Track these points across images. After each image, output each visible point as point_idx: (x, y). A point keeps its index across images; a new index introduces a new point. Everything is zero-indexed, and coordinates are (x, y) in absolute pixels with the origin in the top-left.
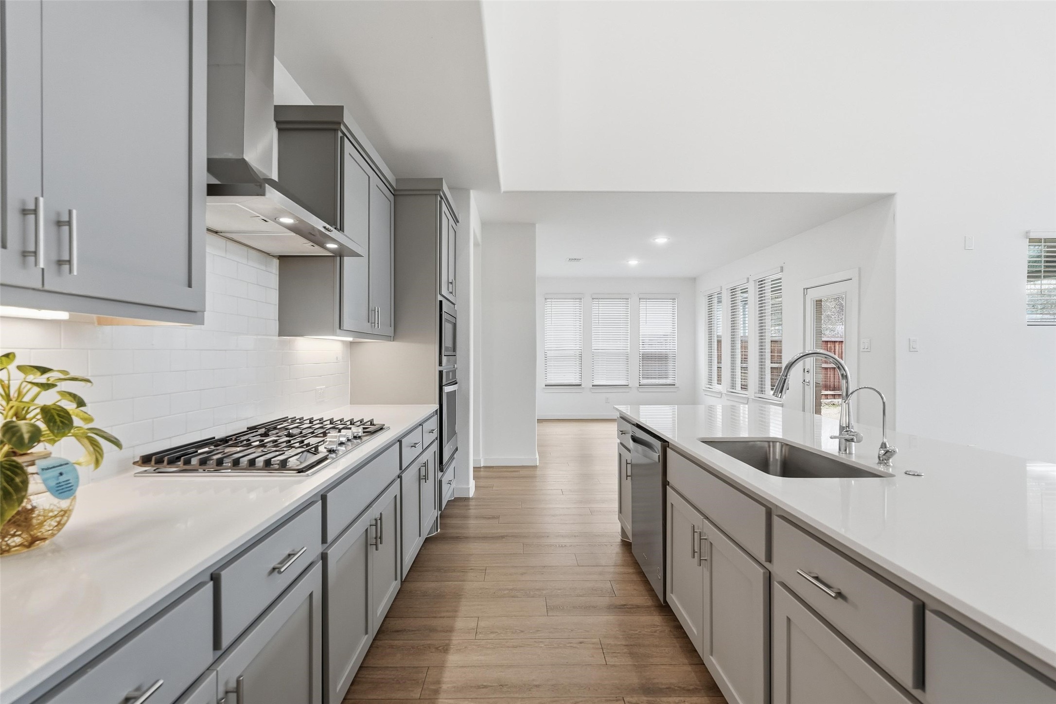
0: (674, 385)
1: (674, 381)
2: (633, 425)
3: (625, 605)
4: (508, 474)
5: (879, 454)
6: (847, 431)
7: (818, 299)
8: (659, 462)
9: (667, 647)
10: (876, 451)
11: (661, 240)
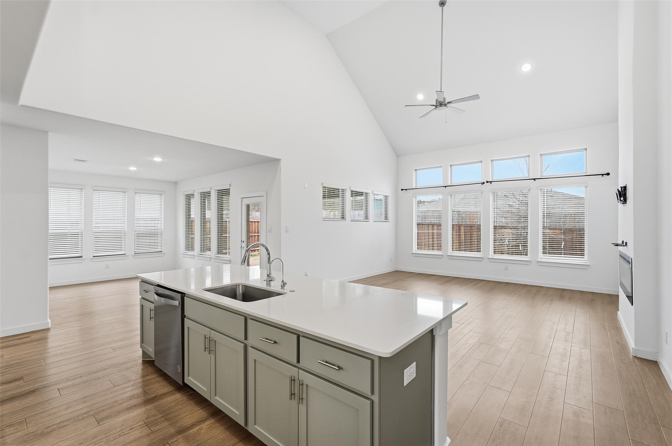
0: (162, 252)
1: (161, 249)
2: (156, 285)
3: (156, 396)
4: (17, 341)
5: (281, 285)
6: (270, 277)
7: (248, 204)
8: (179, 305)
9: (187, 407)
10: (280, 284)
11: (158, 159)
